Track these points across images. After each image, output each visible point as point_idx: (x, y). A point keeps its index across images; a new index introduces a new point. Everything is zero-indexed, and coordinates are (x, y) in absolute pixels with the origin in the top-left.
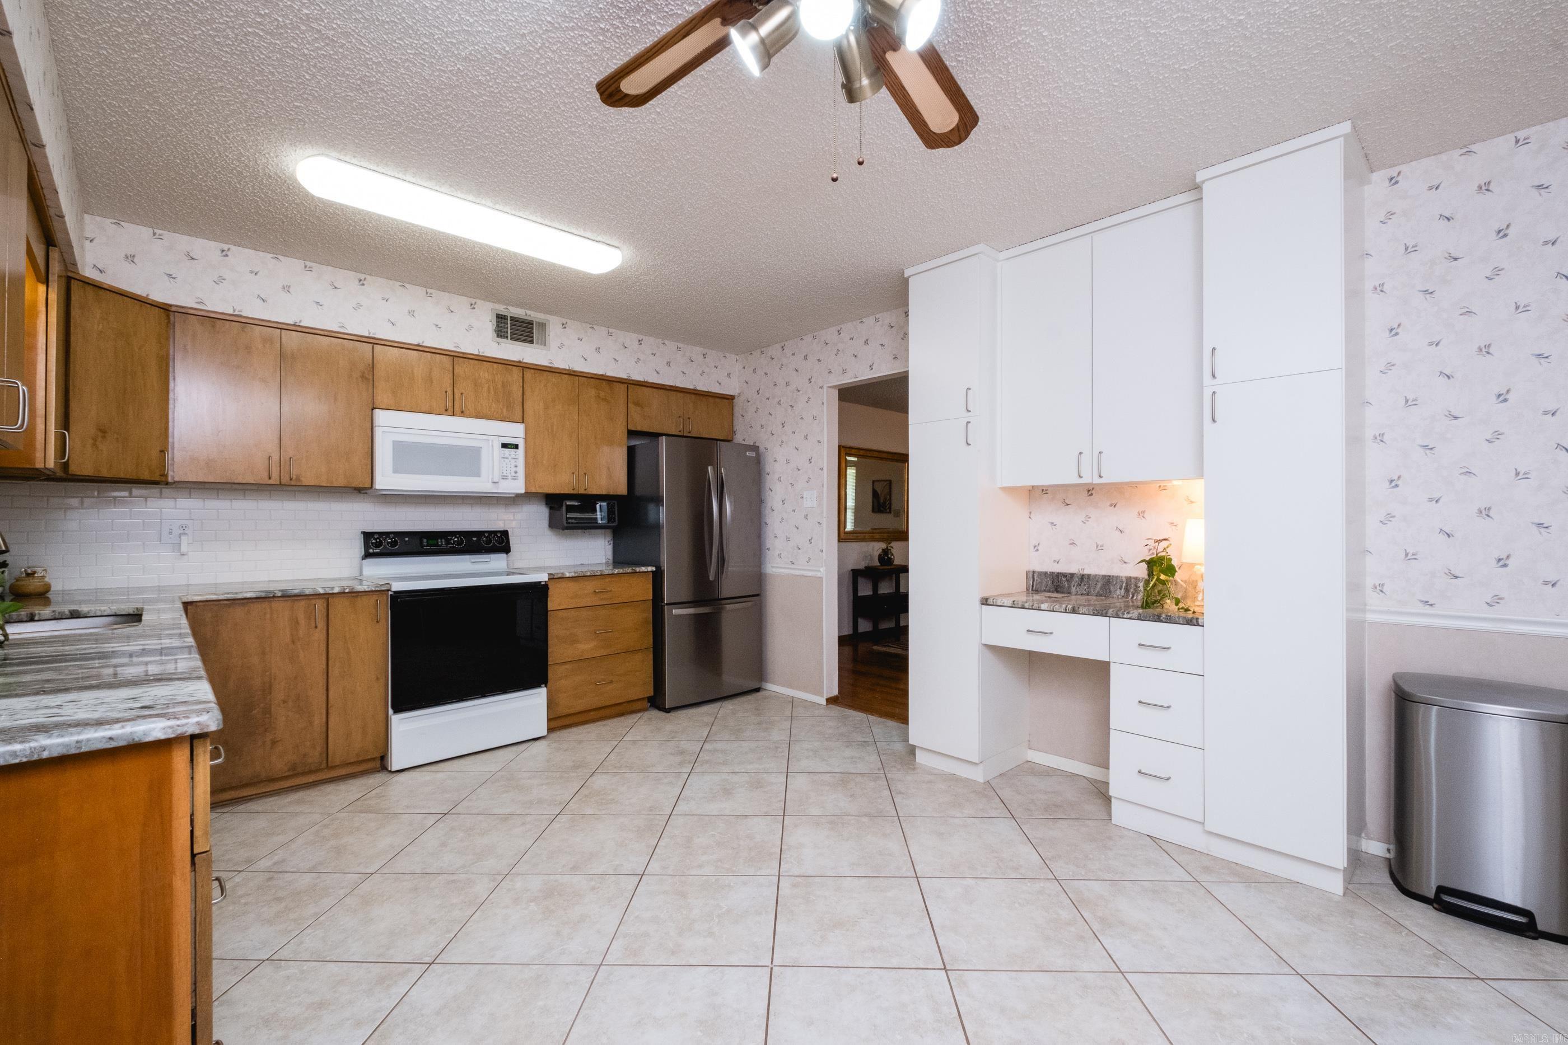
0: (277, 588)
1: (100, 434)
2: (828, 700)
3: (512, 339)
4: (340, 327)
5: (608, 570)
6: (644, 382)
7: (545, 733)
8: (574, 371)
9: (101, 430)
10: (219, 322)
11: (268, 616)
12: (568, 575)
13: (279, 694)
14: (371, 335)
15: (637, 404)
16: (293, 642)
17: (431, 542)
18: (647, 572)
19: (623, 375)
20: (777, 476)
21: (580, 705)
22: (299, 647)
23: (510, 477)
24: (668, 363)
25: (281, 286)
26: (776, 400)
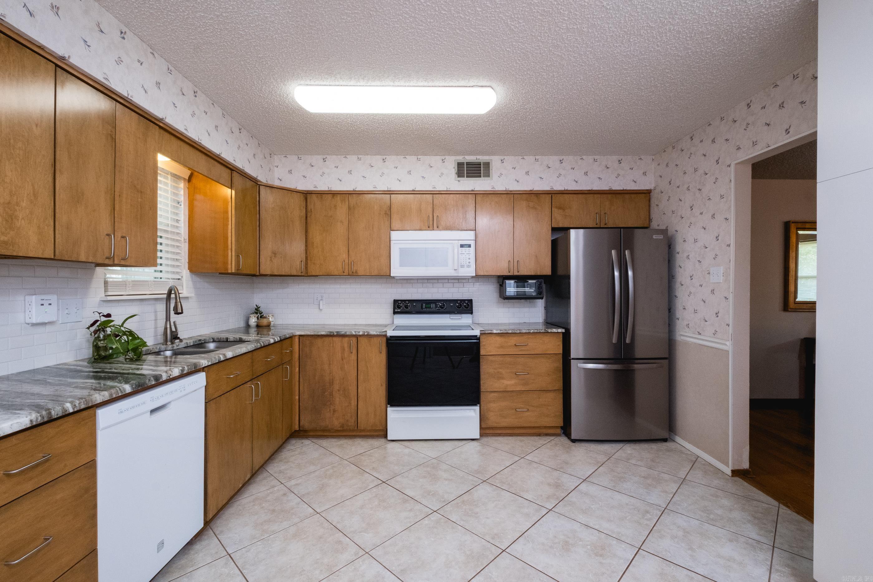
0: (334, 330)
1: (273, 255)
2: (733, 471)
3: (467, 177)
4: (374, 188)
5: (541, 328)
6: (564, 190)
7: (478, 436)
8: (511, 191)
9: (273, 253)
10: (324, 195)
11: (332, 345)
12: (495, 332)
13: (336, 387)
14: (389, 190)
15: (560, 208)
16: (342, 360)
17: (428, 306)
18: (558, 333)
19: (547, 188)
20: (686, 255)
21: (505, 422)
22: (345, 362)
23: (465, 266)
24: (586, 173)
25: (347, 171)
26: (686, 186)
